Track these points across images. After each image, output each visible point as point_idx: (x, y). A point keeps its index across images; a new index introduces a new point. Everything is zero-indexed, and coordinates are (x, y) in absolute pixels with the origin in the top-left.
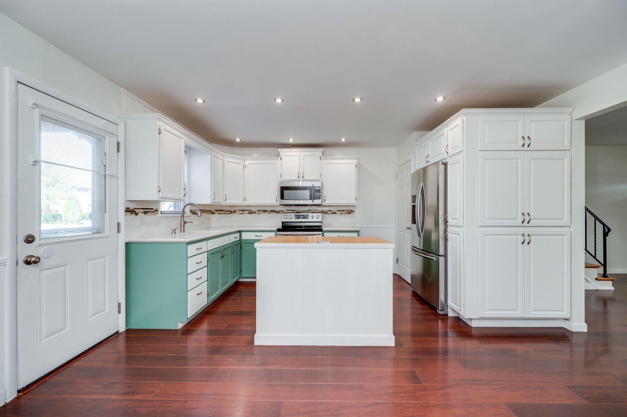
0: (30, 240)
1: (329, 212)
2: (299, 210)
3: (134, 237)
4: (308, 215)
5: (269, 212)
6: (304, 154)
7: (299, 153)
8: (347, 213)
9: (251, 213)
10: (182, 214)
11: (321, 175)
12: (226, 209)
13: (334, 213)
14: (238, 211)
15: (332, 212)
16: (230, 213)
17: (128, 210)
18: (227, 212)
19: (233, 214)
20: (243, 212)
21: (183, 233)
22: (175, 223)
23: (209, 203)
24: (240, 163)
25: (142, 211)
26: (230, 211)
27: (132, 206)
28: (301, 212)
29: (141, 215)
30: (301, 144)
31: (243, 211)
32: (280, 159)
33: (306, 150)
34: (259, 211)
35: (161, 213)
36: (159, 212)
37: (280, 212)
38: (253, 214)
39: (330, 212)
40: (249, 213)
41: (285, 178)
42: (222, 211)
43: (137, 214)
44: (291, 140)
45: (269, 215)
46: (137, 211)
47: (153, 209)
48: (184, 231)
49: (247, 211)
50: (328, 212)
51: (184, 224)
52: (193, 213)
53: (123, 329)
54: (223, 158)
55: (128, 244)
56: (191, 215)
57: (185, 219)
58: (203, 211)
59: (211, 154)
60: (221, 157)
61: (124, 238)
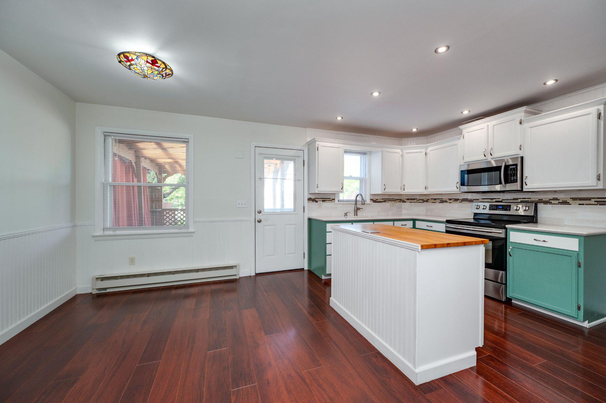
0: (260, 212)
1: (553, 202)
2: (500, 199)
3: (315, 215)
4: (510, 206)
5: (460, 201)
6: (494, 122)
7: (486, 124)
8: (596, 203)
9: (442, 201)
10: (355, 202)
11: (522, 146)
12: (418, 198)
13: (565, 203)
14: (430, 201)
15: (561, 201)
16: (423, 202)
17: (309, 199)
18: (420, 201)
19: (425, 203)
20: (435, 201)
21: (356, 216)
22: (351, 208)
23: (380, 193)
24: (422, 152)
25: (321, 200)
26: (423, 200)
27: (313, 197)
28: (503, 201)
29: (320, 202)
30: (484, 112)
31: (435, 199)
32: (462, 138)
33: (493, 118)
34: (450, 199)
35: (339, 201)
36: (336, 201)
37: (474, 201)
38: (445, 204)
39: (557, 202)
40: (440, 202)
41: (467, 159)
42: (414, 199)
43: (317, 202)
44: (466, 113)
45: (460, 204)
46: (317, 200)
47: (330, 198)
48: (357, 215)
49: (438, 200)
50: (551, 201)
51: (357, 210)
52: (375, 201)
53: (306, 268)
54: (402, 151)
55: (310, 220)
56: (371, 203)
57: (358, 206)
58: (389, 200)
59: (382, 151)
60: (399, 151)
61: (307, 215)
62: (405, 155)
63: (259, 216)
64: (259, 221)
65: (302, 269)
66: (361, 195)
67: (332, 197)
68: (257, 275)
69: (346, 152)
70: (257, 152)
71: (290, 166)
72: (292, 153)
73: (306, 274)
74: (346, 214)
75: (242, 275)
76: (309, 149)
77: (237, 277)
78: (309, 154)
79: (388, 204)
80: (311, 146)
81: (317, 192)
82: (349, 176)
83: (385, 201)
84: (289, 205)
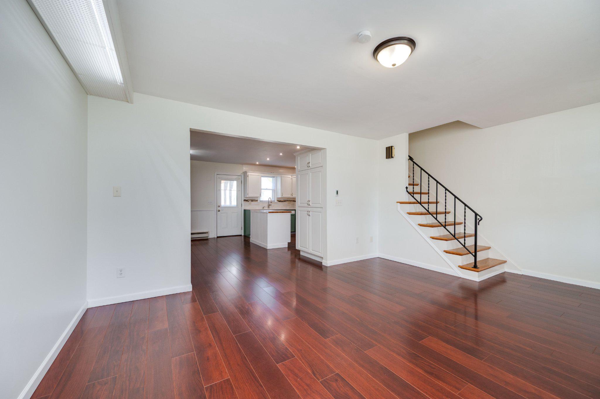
0: (219, 207)
3: (247, 208)
10: (268, 202)
17: (245, 200)
22: (266, 205)
23: (283, 197)
25: (251, 200)
27: (246, 199)
29: (250, 202)
35: (260, 201)
36: (258, 201)
43: (248, 201)
48: (269, 208)
51: (269, 206)
52: (279, 201)
53: (243, 234)
54: (292, 176)
55: (245, 211)
56: (277, 202)
57: (270, 204)
58: (287, 201)
59: (281, 177)
60: (290, 176)
61: (244, 208)
62: (293, 178)
63: (219, 209)
64: (219, 211)
65: (241, 235)
66: (270, 198)
67: (256, 199)
68: (218, 237)
69: (262, 176)
70: (218, 177)
71: (235, 183)
72: (235, 177)
73: (243, 237)
74: (263, 208)
75: (210, 237)
76: (244, 175)
77: (208, 238)
78: (244, 178)
79: (286, 203)
80: (245, 173)
81: (247, 197)
82: (266, 188)
83: (285, 201)
84: (234, 203)
